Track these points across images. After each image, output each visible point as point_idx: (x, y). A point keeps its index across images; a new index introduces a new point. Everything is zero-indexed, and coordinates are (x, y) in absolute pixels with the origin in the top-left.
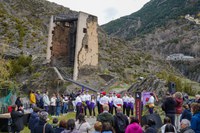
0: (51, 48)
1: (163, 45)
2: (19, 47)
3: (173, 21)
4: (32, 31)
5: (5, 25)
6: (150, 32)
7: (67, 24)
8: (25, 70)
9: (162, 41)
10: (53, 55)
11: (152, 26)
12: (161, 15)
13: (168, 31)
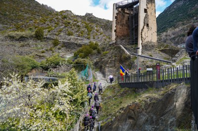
0: (115, 31)
1: (174, 39)
2: (88, 38)
3: (181, 23)
4: (96, 28)
5: (78, 26)
6: (164, 31)
7: (126, 11)
8: (95, 51)
9: (173, 36)
10: (117, 36)
11: (165, 27)
12: (171, 19)
13: (177, 30)
